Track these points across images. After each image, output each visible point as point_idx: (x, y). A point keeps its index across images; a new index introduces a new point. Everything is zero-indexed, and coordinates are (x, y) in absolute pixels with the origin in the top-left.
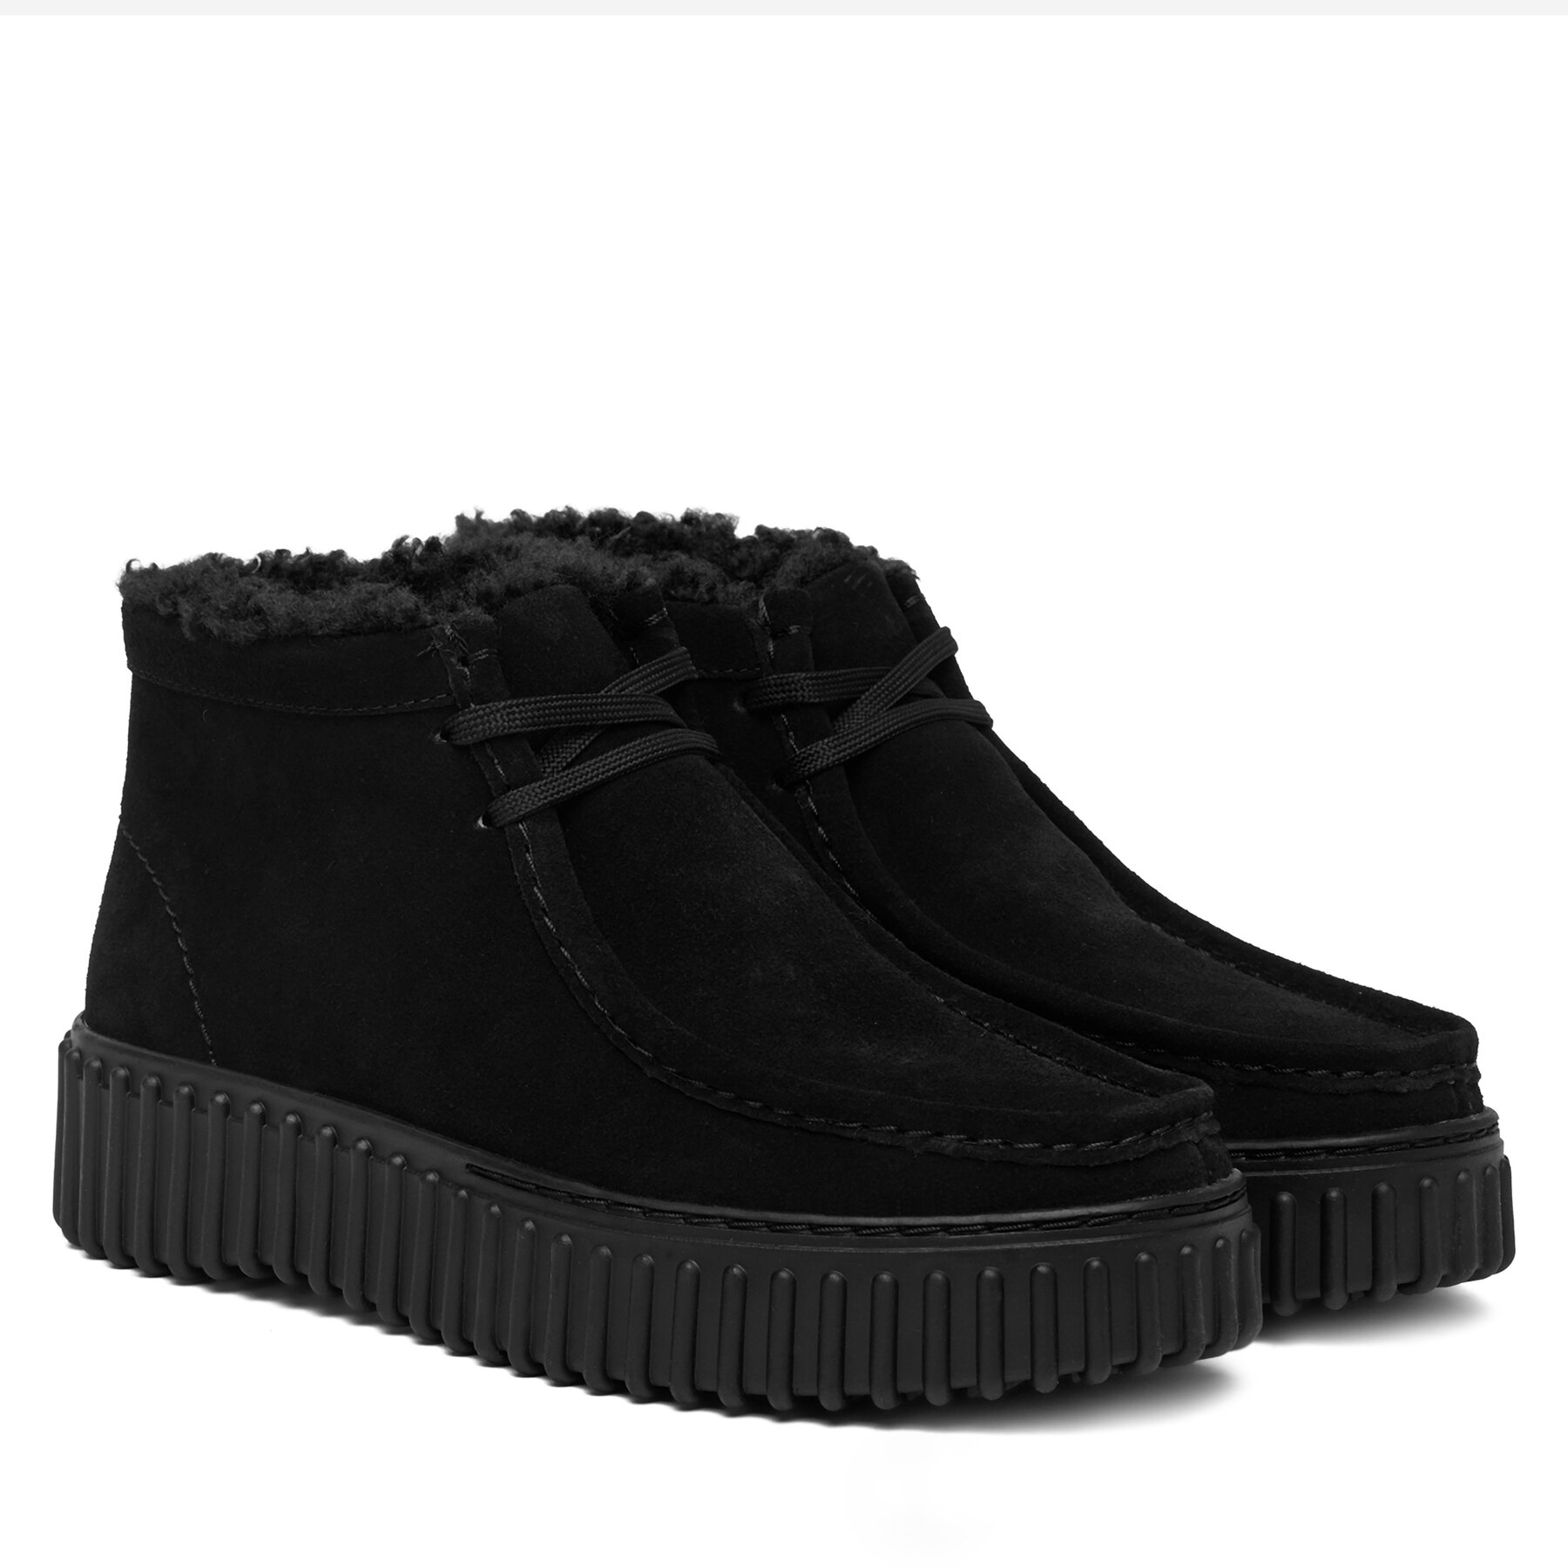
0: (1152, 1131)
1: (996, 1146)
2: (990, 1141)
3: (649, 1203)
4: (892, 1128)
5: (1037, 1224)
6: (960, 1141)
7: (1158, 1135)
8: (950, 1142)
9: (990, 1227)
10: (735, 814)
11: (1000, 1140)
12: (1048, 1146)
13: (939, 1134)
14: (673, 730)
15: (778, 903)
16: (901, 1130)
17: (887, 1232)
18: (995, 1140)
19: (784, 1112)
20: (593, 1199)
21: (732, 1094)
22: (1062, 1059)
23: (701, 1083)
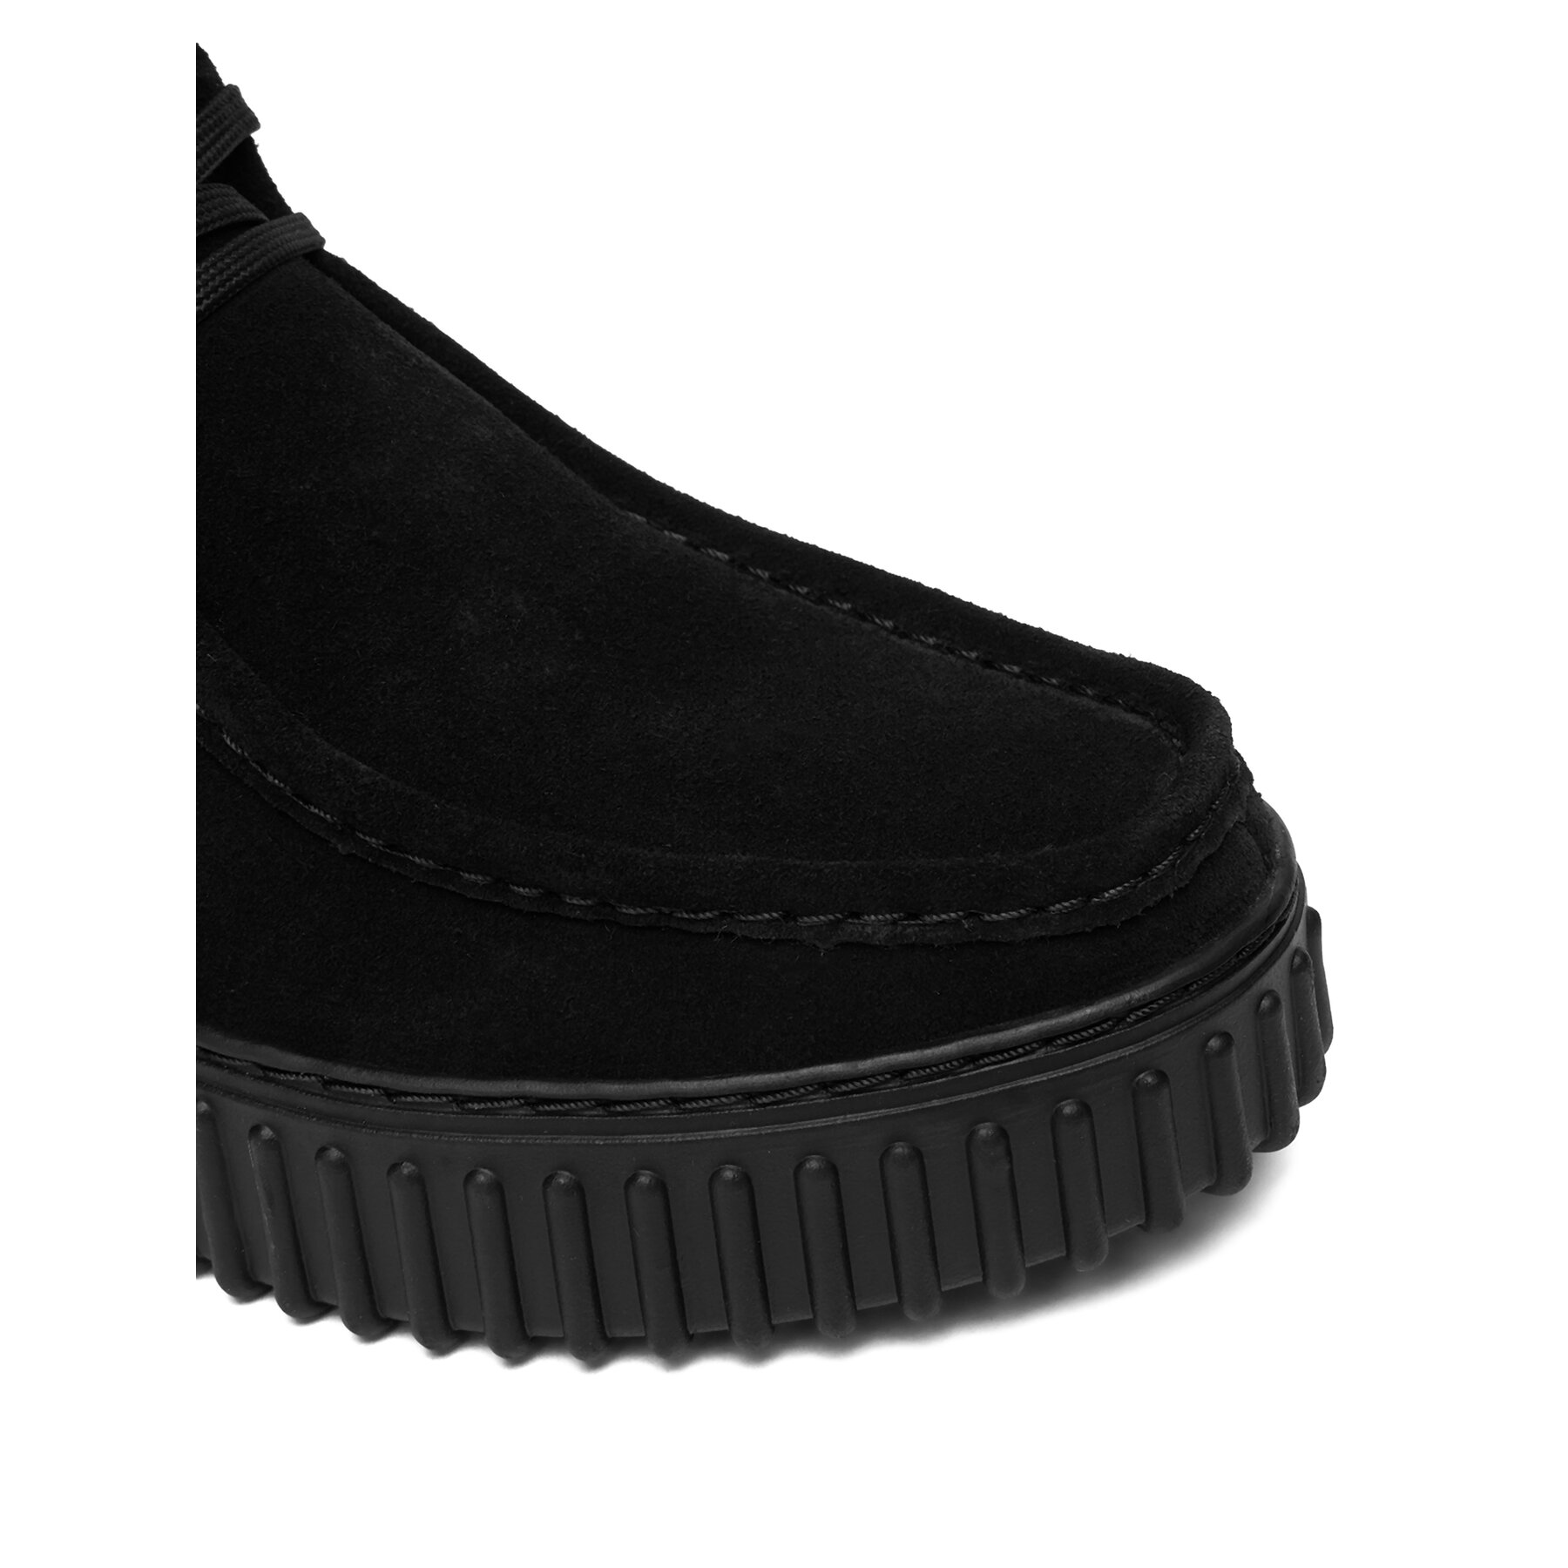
0: (1188, 835)
1: (957, 922)
2: (944, 916)
3: (388, 1080)
4: (775, 915)
5: (1047, 1040)
6: (894, 922)
7: (1198, 838)
8: (875, 924)
9: (972, 1058)
10: (373, 355)
11: (961, 913)
12: (1041, 909)
13: (857, 915)
14: (248, 233)
15: (472, 488)
16: (789, 915)
17: (803, 1095)
18: (952, 915)
19: (582, 902)
20: (298, 1074)
21: (488, 878)
22: (940, 642)
23: (431, 862)
